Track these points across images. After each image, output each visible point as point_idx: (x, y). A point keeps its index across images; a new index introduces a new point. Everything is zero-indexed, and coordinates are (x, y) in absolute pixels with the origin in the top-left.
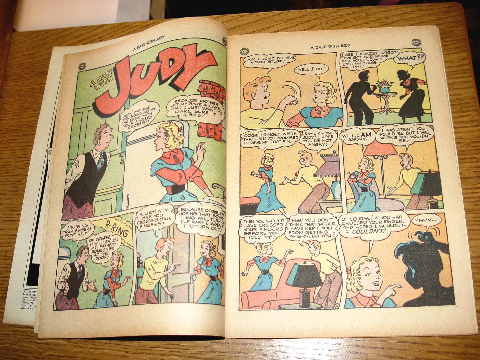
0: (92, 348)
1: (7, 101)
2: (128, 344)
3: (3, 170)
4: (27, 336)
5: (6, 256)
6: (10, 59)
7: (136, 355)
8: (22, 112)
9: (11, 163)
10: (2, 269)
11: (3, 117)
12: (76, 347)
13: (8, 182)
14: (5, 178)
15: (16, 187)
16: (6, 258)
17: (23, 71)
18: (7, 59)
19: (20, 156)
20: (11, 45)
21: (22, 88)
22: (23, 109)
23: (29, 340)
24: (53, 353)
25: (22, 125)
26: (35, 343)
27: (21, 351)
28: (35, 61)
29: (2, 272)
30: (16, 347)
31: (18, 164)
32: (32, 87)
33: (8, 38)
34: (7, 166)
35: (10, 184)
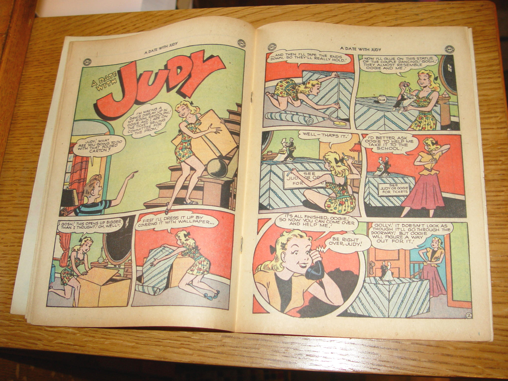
0: (103, 338)
1: (26, 87)
2: (138, 335)
3: (19, 157)
6: (31, 45)
7: (147, 346)
8: (42, 99)
9: (28, 150)
10: (16, 255)
11: (23, 103)
12: (86, 336)
13: (24, 168)
14: (22, 164)
15: (33, 173)
17: (43, 58)
18: (28, 45)
20: (33, 31)
21: (42, 75)
22: (43, 95)
24: (63, 342)
25: (41, 112)
26: (45, 330)
27: (30, 338)
28: (57, 48)
29: (15, 259)
30: (26, 334)
32: (52, 74)
33: (29, 23)
34: (24, 152)
35: (27, 171)
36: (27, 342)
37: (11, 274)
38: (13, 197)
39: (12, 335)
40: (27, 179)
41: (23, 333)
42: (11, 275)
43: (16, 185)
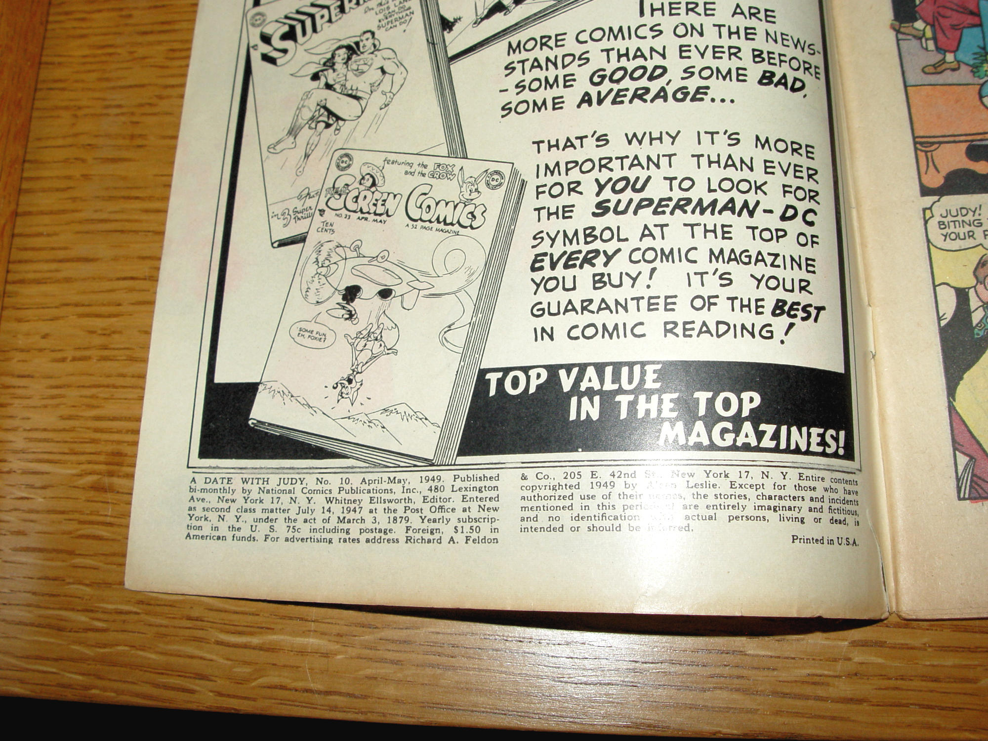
3: (89, 71)
4: (189, 618)
5: (105, 348)
9: (119, 50)
10: (94, 391)
13: (107, 107)
15: (137, 123)
16: (106, 353)
19: (148, 28)
23: (199, 633)
24: (286, 681)
26: (219, 643)
27: (166, 670)
29: (94, 402)
30: (153, 656)
31: (141, 52)
34: (104, 58)
35: (117, 115)
36: (157, 685)
37: (83, 453)
38: (74, 199)
39: (102, 660)
40: (121, 142)
41: (141, 653)
42: (83, 458)
43: (83, 161)
